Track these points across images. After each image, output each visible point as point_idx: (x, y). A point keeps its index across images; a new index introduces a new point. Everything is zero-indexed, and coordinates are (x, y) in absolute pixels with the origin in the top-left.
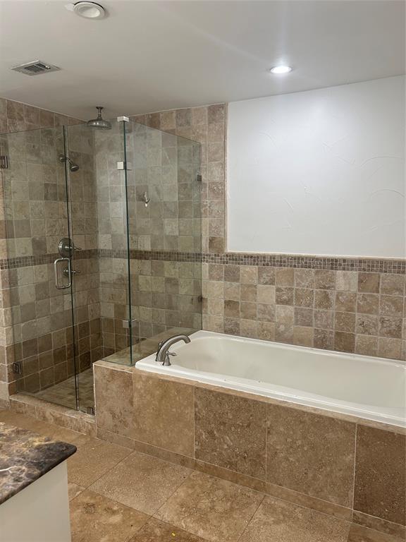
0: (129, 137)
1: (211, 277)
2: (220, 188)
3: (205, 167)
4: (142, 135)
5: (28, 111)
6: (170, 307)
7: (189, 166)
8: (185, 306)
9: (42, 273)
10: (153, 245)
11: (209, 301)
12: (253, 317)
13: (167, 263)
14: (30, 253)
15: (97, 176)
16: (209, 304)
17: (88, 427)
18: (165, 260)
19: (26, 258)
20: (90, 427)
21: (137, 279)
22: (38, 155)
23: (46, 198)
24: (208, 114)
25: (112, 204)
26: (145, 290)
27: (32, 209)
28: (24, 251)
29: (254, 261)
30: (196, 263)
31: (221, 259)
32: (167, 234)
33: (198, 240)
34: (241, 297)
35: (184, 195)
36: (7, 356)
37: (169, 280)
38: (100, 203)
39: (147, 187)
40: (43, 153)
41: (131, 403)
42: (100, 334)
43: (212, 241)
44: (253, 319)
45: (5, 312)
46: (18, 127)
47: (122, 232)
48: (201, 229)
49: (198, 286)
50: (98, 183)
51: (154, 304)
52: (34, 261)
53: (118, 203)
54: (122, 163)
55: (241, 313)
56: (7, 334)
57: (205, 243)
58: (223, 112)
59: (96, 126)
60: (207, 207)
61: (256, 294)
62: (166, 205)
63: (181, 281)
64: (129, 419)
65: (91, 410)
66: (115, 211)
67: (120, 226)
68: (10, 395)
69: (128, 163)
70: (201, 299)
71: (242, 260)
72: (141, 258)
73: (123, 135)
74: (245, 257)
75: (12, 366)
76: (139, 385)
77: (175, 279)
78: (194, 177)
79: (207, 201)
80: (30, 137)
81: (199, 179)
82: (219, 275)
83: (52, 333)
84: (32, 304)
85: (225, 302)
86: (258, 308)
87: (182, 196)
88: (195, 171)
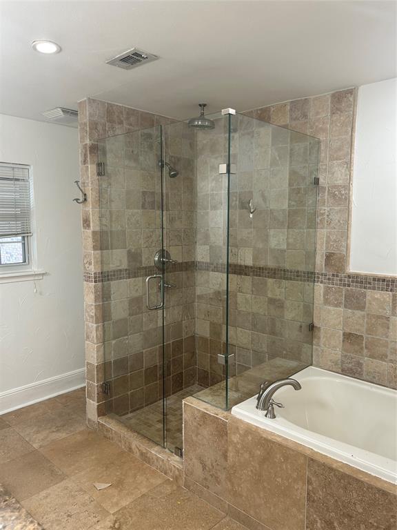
0: (233, 137)
1: (326, 302)
2: (343, 192)
3: (324, 167)
4: (249, 134)
5: (128, 114)
6: (273, 333)
7: (304, 167)
8: (291, 334)
9: (137, 287)
10: (255, 258)
11: (322, 331)
12: (383, 357)
13: (270, 281)
14: (125, 266)
15: (198, 182)
16: (322, 334)
17: (174, 472)
18: (268, 277)
19: (121, 270)
20: (177, 473)
21: (236, 296)
22: (136, 160)
23: (143, 207)
24: (332, 103)
25: (211, 213)
26: (244, 310)
27: (128, 219)
28: (118, 265)
29: (388, 285)
30: (306, 283)
31: (341, 280)
32: (273, 246)
33: (311, 256)
34: (367, 330)
35: (295, 201)
36: (97, 375)
37: (272, 301)
38: (200, 212)
39: (251, 193)
40: (141, 158)
41: (225, 457)
42: (194, 353)
43: (329, 257)
44: (382, 359)
45: (97, 328)
46: (117, 130)
47: (221, 244)
48: (315, 244)
49: (308, 310)
50: (198, 190)
51: (254, 326)
52: (129, 274)
53: (218, 211)
54: (225, 165)
55: (365, 351)
56: (97, 352)
57: (320, 260)
58: (351, 99)
59: (197, 126)
60: (325, 216)
61: (388, 328)
62: (273, 213)
63: (287, 304)
64: (222, 476)
65: (179, 451)
66: (215, 220)
67: (219, 237)
68: (99, 416)
69: (232, 166)
70: (312, 327)
71: (370, 283)
72: (240, 274)
73: (227, 135)
74: (374, 279)
75: (102, 386)
76: (235, 438)
77: (279, 300)
78: (309, 180)
79: (325, 209)
80: (129, 142)
81: (317, 181)
82: (336, 300)
83: (144, 351)
84: (125, 320)
85: (344, 334)
86: (390, 347)
87: (293, 203)
88: (311, 173)
